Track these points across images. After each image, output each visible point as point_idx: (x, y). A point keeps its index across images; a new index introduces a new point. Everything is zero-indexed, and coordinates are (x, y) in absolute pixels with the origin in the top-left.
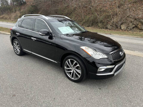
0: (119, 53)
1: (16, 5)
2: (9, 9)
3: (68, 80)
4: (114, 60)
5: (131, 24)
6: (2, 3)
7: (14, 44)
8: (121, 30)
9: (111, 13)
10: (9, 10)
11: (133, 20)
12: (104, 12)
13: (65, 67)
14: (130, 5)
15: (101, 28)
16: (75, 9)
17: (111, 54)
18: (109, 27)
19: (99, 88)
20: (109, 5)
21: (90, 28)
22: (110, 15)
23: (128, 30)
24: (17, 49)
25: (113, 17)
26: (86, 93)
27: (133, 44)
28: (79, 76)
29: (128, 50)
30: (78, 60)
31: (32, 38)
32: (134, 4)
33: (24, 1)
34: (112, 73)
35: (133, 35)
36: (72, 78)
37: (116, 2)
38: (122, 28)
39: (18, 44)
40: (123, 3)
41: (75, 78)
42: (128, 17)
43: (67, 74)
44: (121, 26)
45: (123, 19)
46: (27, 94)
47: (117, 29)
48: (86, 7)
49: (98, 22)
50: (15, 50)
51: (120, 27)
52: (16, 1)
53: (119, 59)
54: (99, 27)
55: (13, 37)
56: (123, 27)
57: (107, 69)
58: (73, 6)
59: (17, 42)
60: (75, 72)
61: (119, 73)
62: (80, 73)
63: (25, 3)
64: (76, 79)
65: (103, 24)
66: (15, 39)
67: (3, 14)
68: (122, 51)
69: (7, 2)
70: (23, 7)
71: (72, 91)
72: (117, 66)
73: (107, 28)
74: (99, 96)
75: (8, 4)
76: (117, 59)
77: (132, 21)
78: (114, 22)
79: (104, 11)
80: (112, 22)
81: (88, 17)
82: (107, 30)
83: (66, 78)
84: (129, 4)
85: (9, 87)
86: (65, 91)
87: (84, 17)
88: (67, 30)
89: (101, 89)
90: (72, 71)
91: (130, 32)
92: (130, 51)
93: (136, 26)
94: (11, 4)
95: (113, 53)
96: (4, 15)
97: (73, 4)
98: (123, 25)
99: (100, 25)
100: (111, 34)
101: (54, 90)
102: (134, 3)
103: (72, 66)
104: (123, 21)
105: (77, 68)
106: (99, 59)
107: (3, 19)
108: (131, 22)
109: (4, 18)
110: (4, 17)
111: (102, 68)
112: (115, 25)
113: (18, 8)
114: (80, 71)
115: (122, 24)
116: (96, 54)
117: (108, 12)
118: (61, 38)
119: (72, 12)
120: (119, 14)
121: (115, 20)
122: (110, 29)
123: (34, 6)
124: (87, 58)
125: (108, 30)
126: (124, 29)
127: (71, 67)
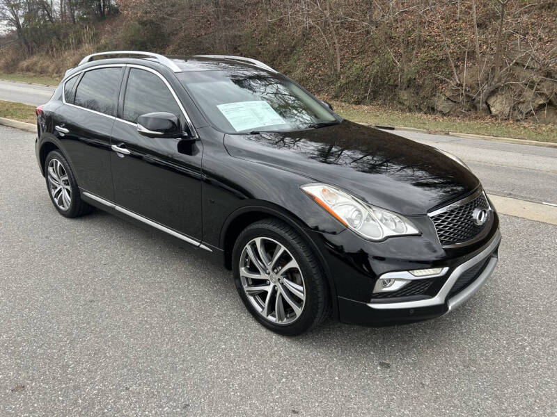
0: (470, 212)
1: (82, 19)
2: (55, 33)
3: (254, 324)
4: (447, 243)
5: (529, 94)
6: (30, 11)
7: (50, 169)
8: (488, 119)
9: (448, 51)
10: (54, 40)
11: (537, 78)
12: (424, 47)
13: (243, 271)
14: (525, 18)
15: (410, 110)
16: (306, 35)
17: (436, 218)
18: (441, 103)
19: (382, 364)
20: (442, 18)
21: (366, 107)
22: (447, 58)
23: (520, 117)
24: (60, 191)
25: (457, 66)
26: (323, 384)
27: (537, 175)
28: (298, 311)
29: (516, 197)
30: (294, 242)
31: (115, 147)
32: (544, 13)
33: (113, 2)
34: (436, 300)
35: (539, 137)
36: (270, 318)
37: (470, 8)
38: (492, 109)
39: (63, 172)
40: (498, 9)
41: (280, 319)
42: (517, 64)
43: (252, 299)
44: (491, 102)
45: (499, 72)
46: (72, 384)
47: (473, 115)
48: (352, 28)
49: (397, 86)
50: (54, 193)
51: (484, 105)
52: (81, 4)
53: (468, 238)
54: (401, 103)
55: (44, 141)
56: (499, 105)
57: (414, 281)
58: (298, 24)
59: (59, 163)
60: (280, 290)
61: (472, 297)
62: (302, 296)
63: (115, 12)
64: (285, 321)
65: (417, 93)
66: (54, 152)
67: (32, 53)
68: (482, 204)
69: (47, 8)
70: (108, 28)
71: (265, 373)
72: (458, 271)
73: (433, 109)
74: (379, 397)
75: (50, 17)
76: (459, 241)
77: (533, 82)
78: (461, 85)
79: (423, 43)
80: (453, 84)
81: (358, 65)
82: (433, 116)
83: (246, 317)
84: (521, 13)
85: (7, 348)
86: (233, 374)
87: (343, 67)
88: (257, 115)
89: (388, 366)
90: (269, 289)
91: (526, 125)
92: (521, 202)
93: (550, 103)
94: (63, 14)
95: (441, 216)
96: (35, 58)
97: (301, 16)
98: (500, 98)
99: (404, 95)
100: (447, 134)
101: (187, 370)
102: (542, 7)
103: (270, 266)
104: (500, 80)
105: (291, 275)
106: (380, 238)
107: (32, 74)
108: (531, 87)
109: (36, 71)
110: (35, 64)
111: (395, 280)
112: (468, 96)
113: (87, 32)
114: (301, 288)
115: (493, 93)
116: (367, 219)
117: (439, 47)
118: (228, 149)
119: (294, 47)
120: (484, 54)
121: (466, 77)
122: (444, 114)
123: (151, 22)
124: (327, 236)
125: (438, 116)
126: (502, 113)
127: (265, 270)
